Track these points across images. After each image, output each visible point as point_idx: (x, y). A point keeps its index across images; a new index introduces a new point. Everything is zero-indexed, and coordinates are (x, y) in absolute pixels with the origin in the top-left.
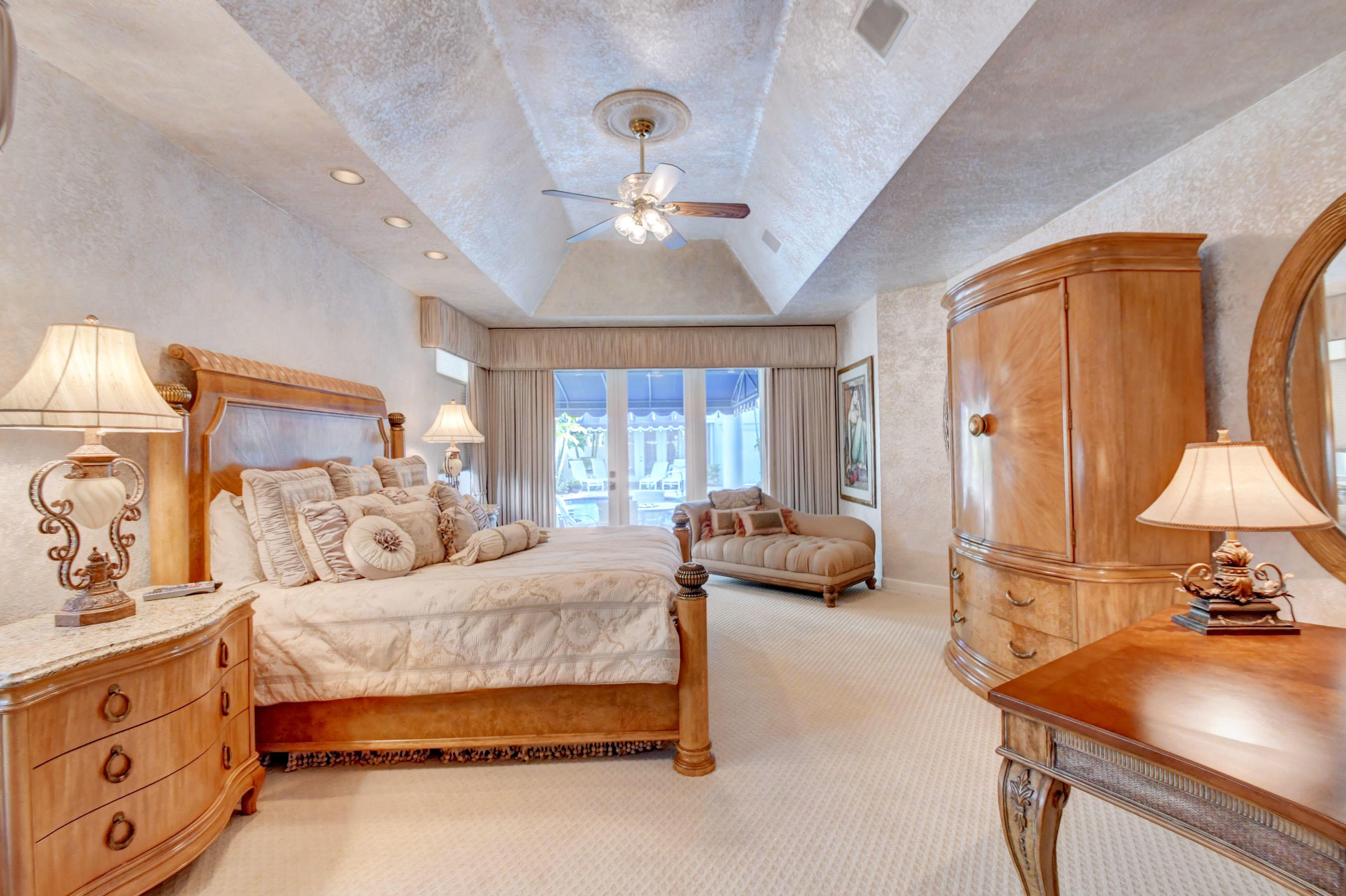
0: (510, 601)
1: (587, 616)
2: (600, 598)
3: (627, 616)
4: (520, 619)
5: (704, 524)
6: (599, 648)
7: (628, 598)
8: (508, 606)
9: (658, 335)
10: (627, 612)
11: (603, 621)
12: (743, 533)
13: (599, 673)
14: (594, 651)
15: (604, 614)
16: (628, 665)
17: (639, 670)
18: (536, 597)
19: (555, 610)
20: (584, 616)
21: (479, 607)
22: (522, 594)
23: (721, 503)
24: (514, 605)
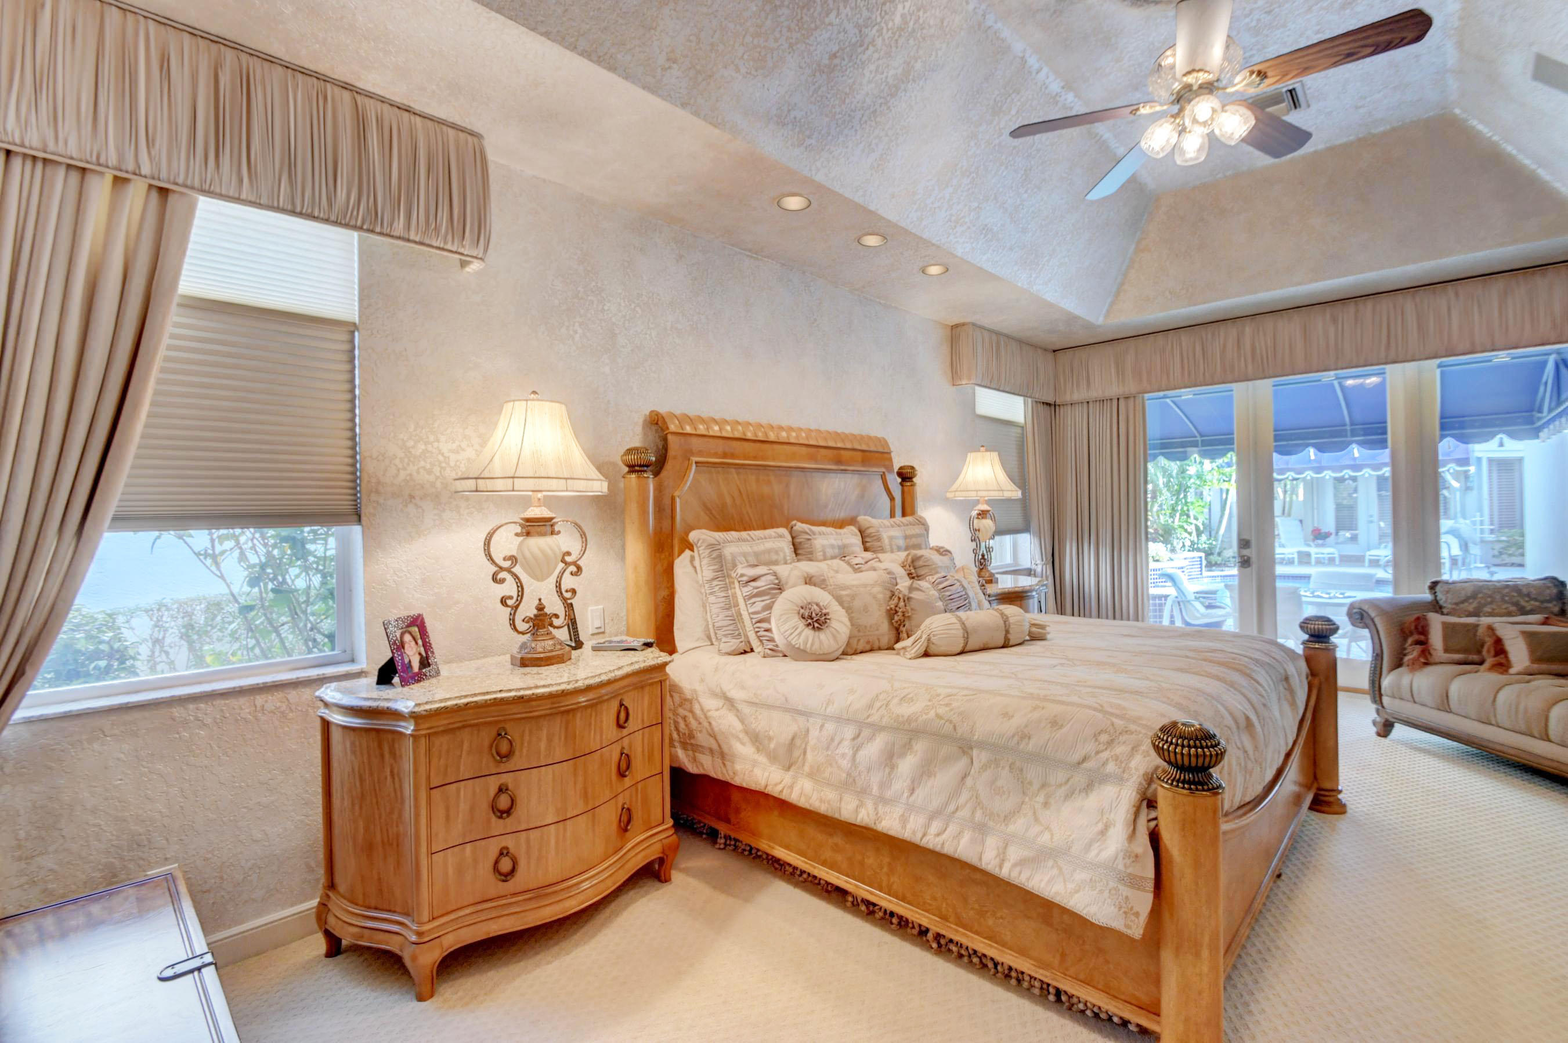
0: (909, 720)
1: (1007, 768)
2: (1031, 746)
3: (1068, 786)
4: (920, 747)
5: (1410, 640)
6: (1018, 826)
7: (1076, 757)
8: (906, 727)
10: (1068, 780)
11: (1030, 783)
12: (1502, 665)
13: (1015, 865)
14: (1012, 828)
15: (1033, 773)
16: (1055, 871)
17: (1071, 886)
18: (943, 722)
19: (965, 747)
20: (1003, 768)
21: (875, 718)
22: (926, 714)
23: (1457, 604)
24: (913, 725)
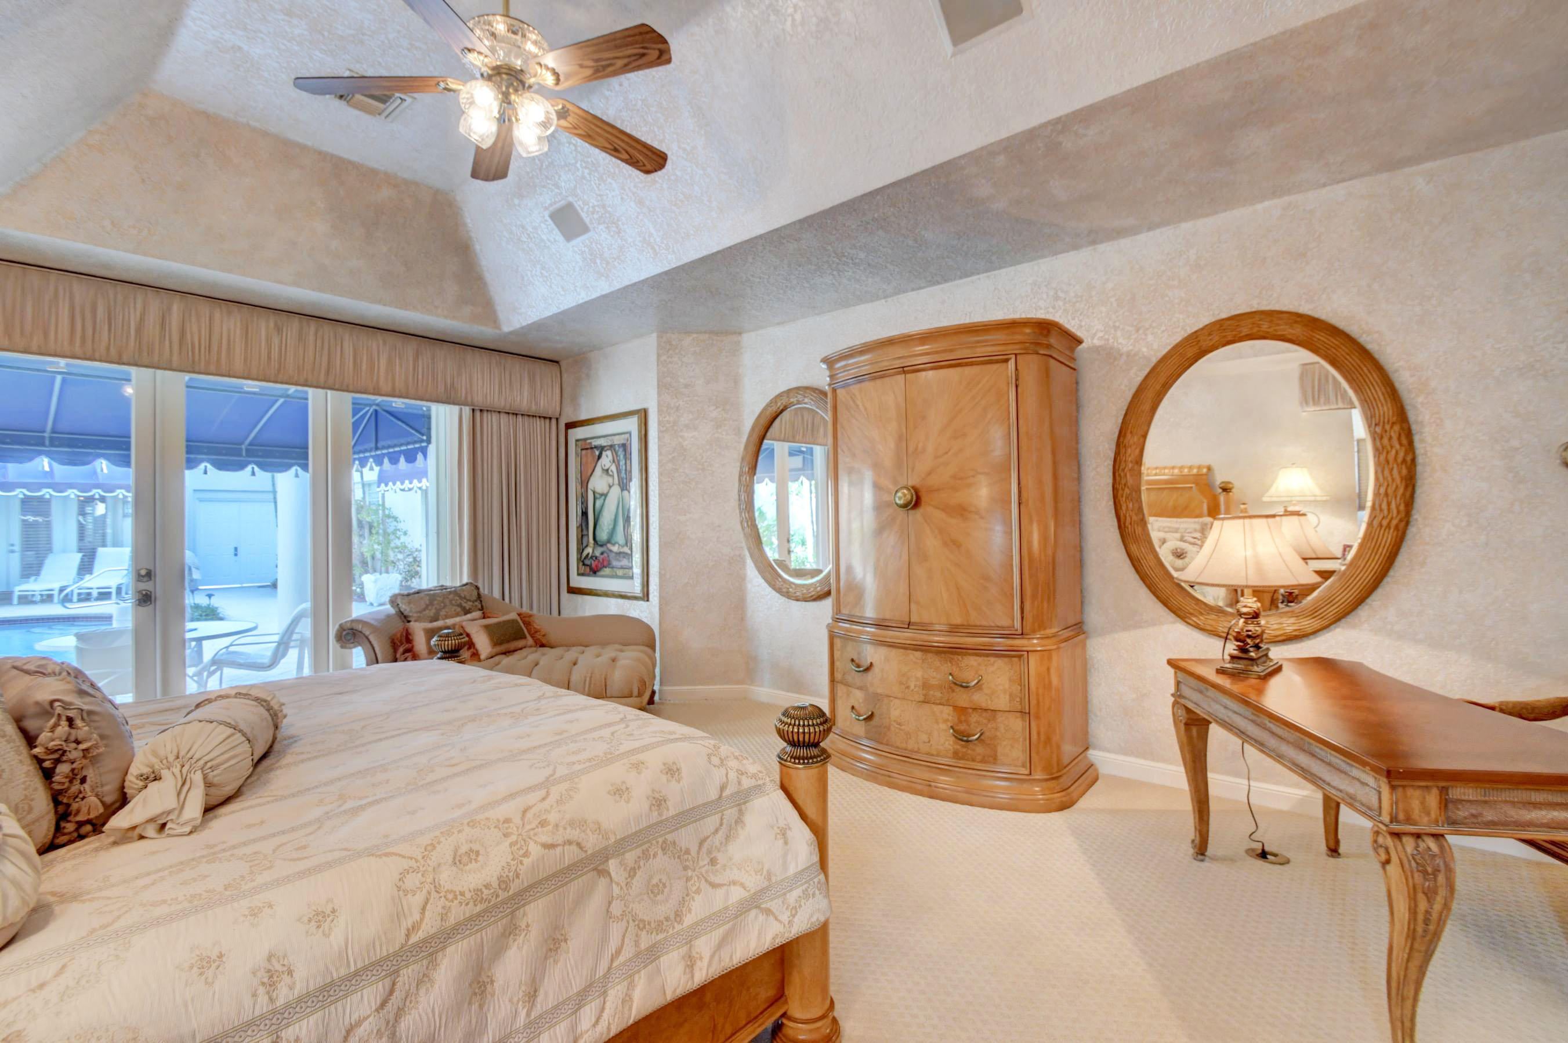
0: (504, 883)
1: (660, 852)
2: (672, 810)
3: (724, 826)
5: (401, 650)
6: (698, 908)
7: (713, 795)
8: (503, 895)
9: (272, 325)
10: (722, 819)
11: (687, 852)
13: (712, 957)
14: (688, 920)
15: (686, 838)
16: (761, 918)
17: (785, 917)
18: (559, 850)
19: (599, 864)
20: (655, 856)
22: (526, 854)
24: (515, 887)
